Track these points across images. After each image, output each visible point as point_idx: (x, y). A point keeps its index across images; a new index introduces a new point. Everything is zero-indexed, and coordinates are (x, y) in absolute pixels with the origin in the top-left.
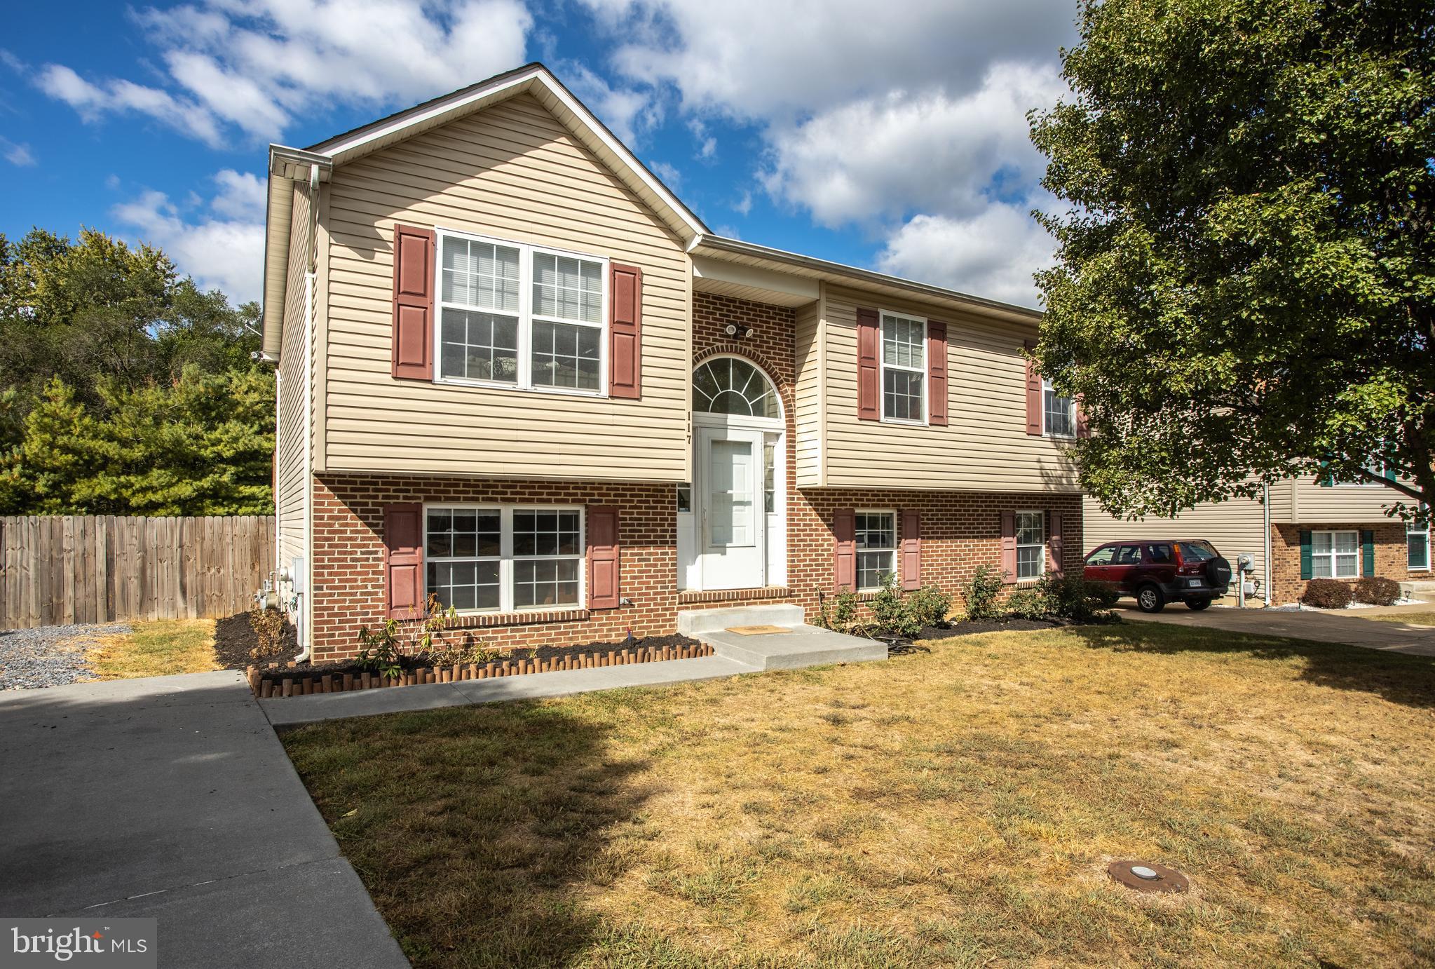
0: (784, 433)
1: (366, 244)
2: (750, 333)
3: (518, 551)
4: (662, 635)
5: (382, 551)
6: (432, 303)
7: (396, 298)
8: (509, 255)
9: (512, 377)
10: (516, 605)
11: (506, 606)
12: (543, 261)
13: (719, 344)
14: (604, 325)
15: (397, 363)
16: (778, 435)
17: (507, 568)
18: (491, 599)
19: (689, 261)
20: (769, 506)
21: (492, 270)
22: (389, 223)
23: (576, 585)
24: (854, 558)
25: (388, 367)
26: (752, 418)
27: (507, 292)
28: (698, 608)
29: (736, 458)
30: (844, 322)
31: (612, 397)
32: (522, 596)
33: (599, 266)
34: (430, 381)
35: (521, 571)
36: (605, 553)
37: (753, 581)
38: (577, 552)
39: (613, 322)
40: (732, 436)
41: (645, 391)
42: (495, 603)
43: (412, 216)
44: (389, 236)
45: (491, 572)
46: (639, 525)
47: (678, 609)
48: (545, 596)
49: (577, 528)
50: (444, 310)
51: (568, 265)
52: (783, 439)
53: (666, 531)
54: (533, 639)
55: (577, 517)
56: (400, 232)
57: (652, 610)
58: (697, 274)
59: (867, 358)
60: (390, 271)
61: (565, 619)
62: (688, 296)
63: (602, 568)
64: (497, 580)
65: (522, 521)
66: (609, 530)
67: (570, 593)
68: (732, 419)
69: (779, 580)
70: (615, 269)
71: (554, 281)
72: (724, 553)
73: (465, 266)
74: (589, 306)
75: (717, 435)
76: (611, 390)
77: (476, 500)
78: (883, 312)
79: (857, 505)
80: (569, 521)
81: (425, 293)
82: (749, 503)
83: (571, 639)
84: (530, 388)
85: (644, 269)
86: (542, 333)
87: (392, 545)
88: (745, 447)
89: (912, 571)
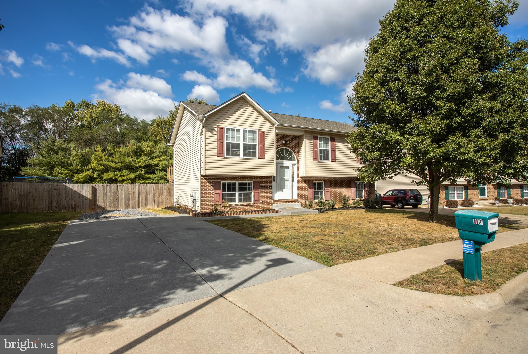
0: (297, 164)
1: (212, 131)
2: (288, 142)
3: (239, 191)
4: (269, 208)
5: (214, 191)
7: (217, 141)
8: (238, 130)
9: (239, 155)
10: (239, 202)
11: (237, 202)
12: (245, 131)
13: (281, 145)
14: (257, 144)
15: (218, 154)
16: (295, 165)
17: (237, 194)
18: (234, 200)
19: (275, 129)
20: (293, 181)
21: (235, 134)
22: (216, 126)
23: (251, 198)
24: (313, 192)
25: (216, 154)
26: (289, 161)
27: (238, 138)
28: (277, 203)
29: (286, 170)
30: (310, 139)
32: (240, 200)
33: (256, 131)
34: (224, 157)
35: (240, 195)
36: (257, 191)
37: (290, 198)
38: (251, 191)
39: (259, 143)
40: (285, 165)
41: (266, 157)
42: (235, 201)
43: (220, 125)
44: (216, 129)
45: (234, 195)
46: (264, 185)
47: (273, 203)
48: (245, 200)
49: (251, 186)
50: (226, 143)
51: (250, 132)
52: (296, 165)
53: (270, 186)
54: (243, 209)
55: (251, 184)
56: (218, 128)
57: (267, 204)
58: (277, 131)
59: (315, 147)
60: (216, 136)
61: (249, 205)
62: (275, 136)
63: (257, 194)
64: (235, 197)
65: (240, 184)
66: (258, 186)
67: (250, 200)
68: (285, 161)
69: (296, 197)
70: (259, 132)
71: (247, 135)
72: (283, 191)
73: (230, 134)
74: (254, 140)
75: (281, 165)
76: (259, 157)
77: (231, 180)
78: (319, 136)
79: (314, 180)
80: (250, 184)
81: (223, 140)
82: (288, 180)
83: (251, 209)
84: (243, 157)
85: (265, 131)
86: (245, 146)
87: (215, 189)
88: (287, 168)
89: (328, 196)
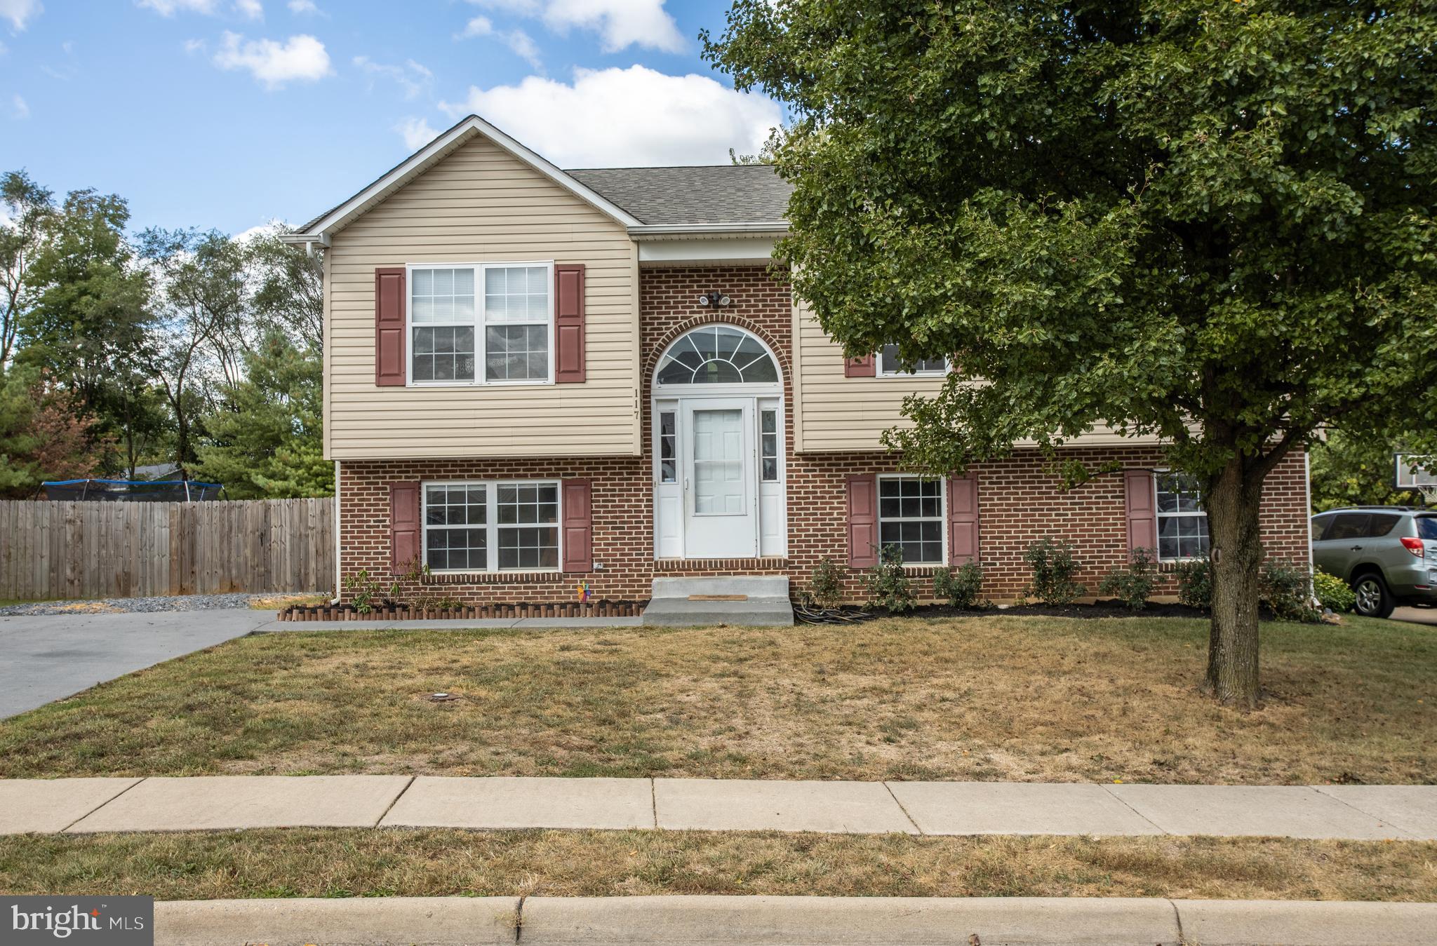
0: (783, 397)
1: (355, 287)
2: (725, 301)
3: (500, 521)
5: (388, 521)
6: (405, 324)
7: (377, 325)
8: (465, 274)
9: (470, 376)
10: (500, 566)
11: (492, 568)
12: (493, 275)
14: (549, 320)
15: (379, 374)
17: (492, 534)
18: (480, 560)
19: (634, 247)
20: (769, 472)
21: (451, 290)
22: (371, 269)
25: (373, 378)
26: (743, 384)
27: (464, 305)
31: (557, 383)
33: (544, 270)
34: (406, 386)
35: (505, 537)
37: (746, 550)
39: (558, 315)
40: (718, 405)
41: (589, 374)
42: (483, 564)
43: (387, 260)
44: (371, 278)
45: (479, 538)
46: (613, 496)
47: (655, 575)
48: (529, 560)
50: (414, 328)
51: (516, 273)
52: (782, 402)
53: (641, 501)
54: (512, 597)
56: (379, 275)
57: (627, 576)
58: (644, 256)
60: (373, 305)
61: (545, 580)
62: (633, 281)
64: (485, 545)
65: (503, 494)
67: (551, 560)
69: (778, 548)
70: (558, 270)
72: (709, 522)
73: (430, 290)
74: (535, 305)
75: (702, 404)
76: (557, 377)
77: (462, 477)
79: (880, 469)
81: (399, 319)
83: (546, 598)
84: (485, 384)
85: (588, 264)
86: (494, 336)
87: (395, 516)
88: (736, 414)
89: (966, 546)
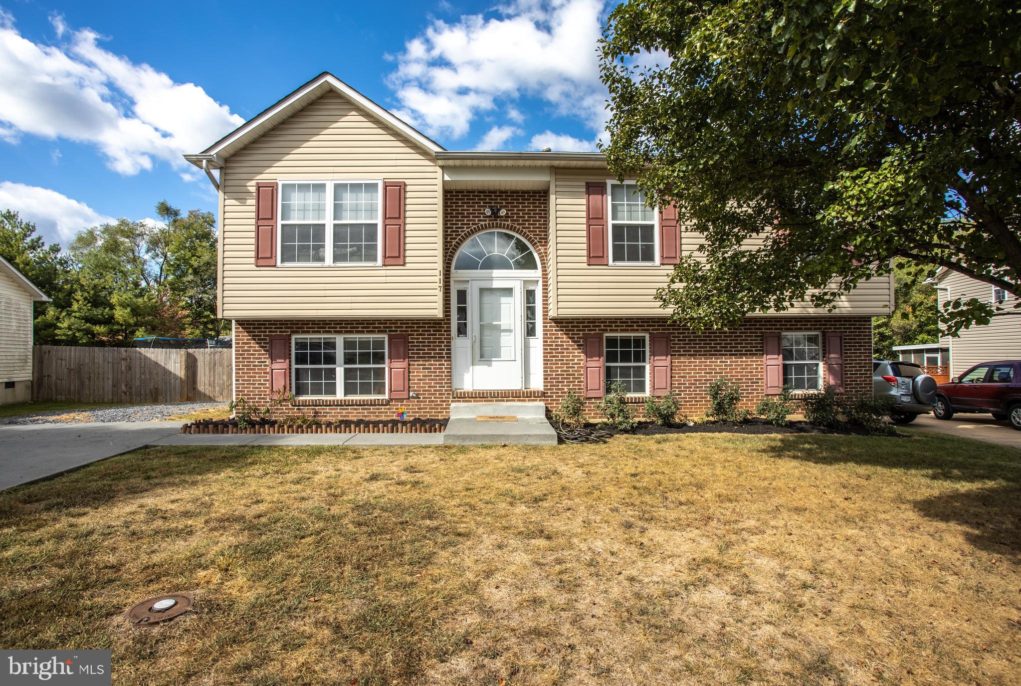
0: (541, 280)
1: (241, 196)
2: (503, 212)
3: (345, 363)
4: (440, 418)
5: (268, 362)
6: (276, 223)
7: (257, 223)
8: (320, 188)
9: (322, 259)
10: (346, 394)
11: (340, 395)
12: (339, 188)
13: (483, 223)
14: (379, 221)
15: (257, 258)
16: (537, 281)
17: (340, 372)
18: (332, 390)
19: (440, 171)
21: (311, 198)
22: (253, 183)
25: (253, 260)
26: (514, 271)
27: (319, 210)
28: (467, 401)
29: (503, 300)
30: (573, 194)
31: (384, 265)
32: (349, 390)
33: (376, 185)
34: (275, 266)
35: (348, 373)
37: (516, 385)
39: (385, 218)
40: (496, 284)
41: (408, 260)
42: (333, 392)
43: (265, 177)
44: (253, 190)
45: (331, 374)
46: (423, 346)
47: (452, 401)
50: (283, 225)
51: (356, 187)
52: (540, 283)
53: (443, 350)
54: (353, 415)
56: (259, 187)
57: (433, 401)
58: (447, 178)
59: (595, 218)
60: (254, 208)
62: (440, 195)
63: (397, 373)
64: (335, 379)
65: (348, 344)
66: (402, 349)
68: (496, 273)
69: (537, 383)
70: (386, 186)
71: (348, 199)
72: (490, 365)
73: (296, 199)
74: (372, 210)
75: (485, 285)
76: (384, 261)
77: (319, 332)
78: (610, 182)
79: (606, 330)
81: (273, 217)
82: (510, 331)
83: (377, 416)
84: (332, 265)
85: (407, 182)
86: (340, 232)
87: (273, 358)
88: (509, 291)
89: (662, 382)
